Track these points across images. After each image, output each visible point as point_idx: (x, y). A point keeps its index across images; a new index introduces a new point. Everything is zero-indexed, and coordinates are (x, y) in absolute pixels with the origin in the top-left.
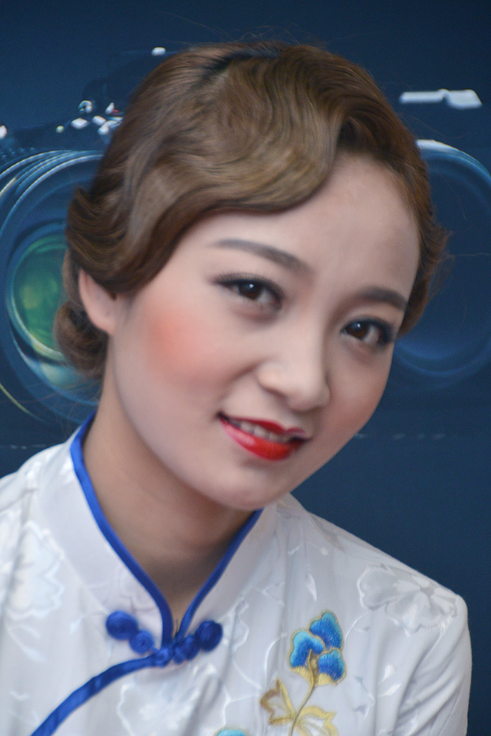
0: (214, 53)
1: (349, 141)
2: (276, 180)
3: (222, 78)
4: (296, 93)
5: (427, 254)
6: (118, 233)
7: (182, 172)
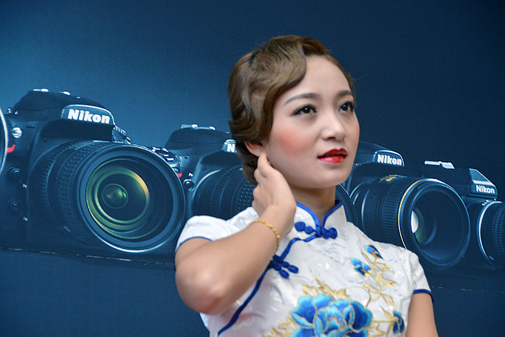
0: (249, 55)
1: (308, 52)
2: (292, 73)
3: (255, 61)
6: (253, 120)
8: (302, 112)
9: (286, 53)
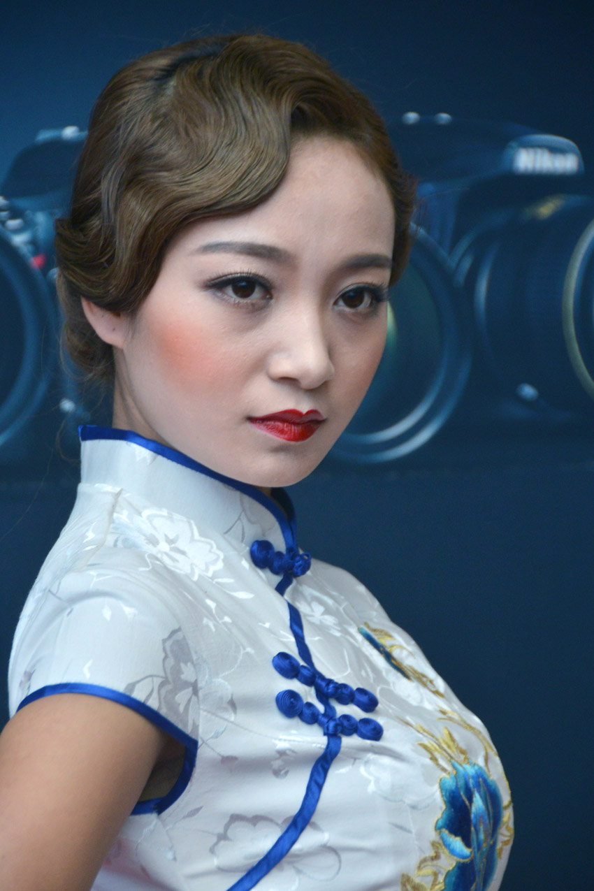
4: (243, 91)
5: (401, 205)
7: (152, 190)
8: (230, 291)
9: (249, 115)
